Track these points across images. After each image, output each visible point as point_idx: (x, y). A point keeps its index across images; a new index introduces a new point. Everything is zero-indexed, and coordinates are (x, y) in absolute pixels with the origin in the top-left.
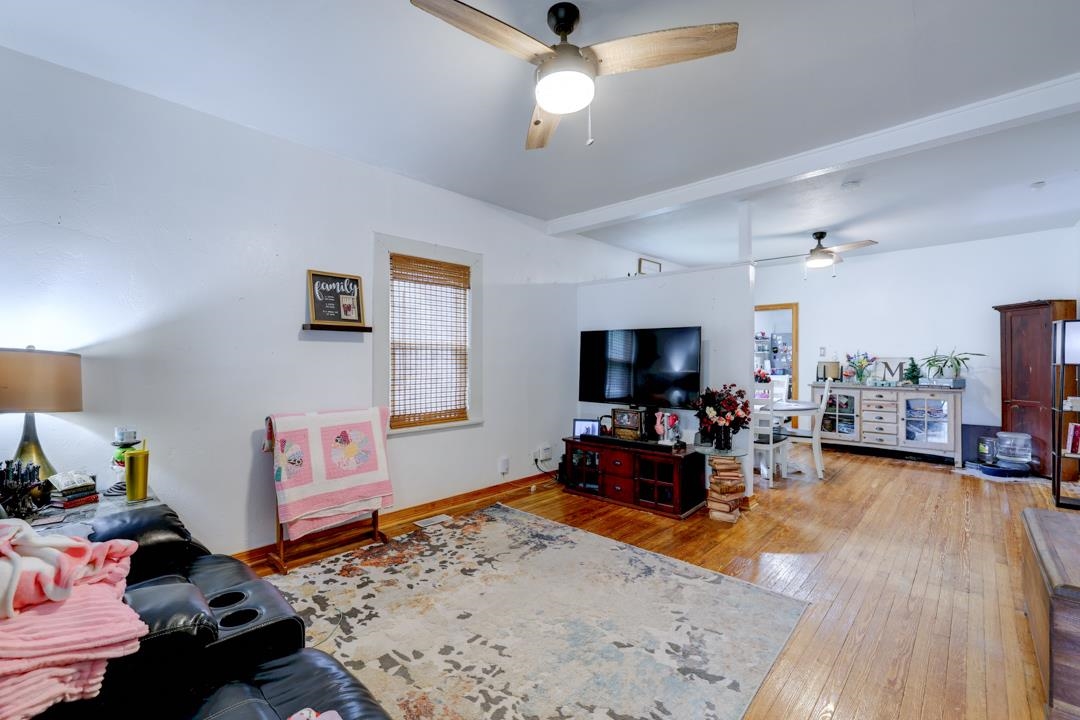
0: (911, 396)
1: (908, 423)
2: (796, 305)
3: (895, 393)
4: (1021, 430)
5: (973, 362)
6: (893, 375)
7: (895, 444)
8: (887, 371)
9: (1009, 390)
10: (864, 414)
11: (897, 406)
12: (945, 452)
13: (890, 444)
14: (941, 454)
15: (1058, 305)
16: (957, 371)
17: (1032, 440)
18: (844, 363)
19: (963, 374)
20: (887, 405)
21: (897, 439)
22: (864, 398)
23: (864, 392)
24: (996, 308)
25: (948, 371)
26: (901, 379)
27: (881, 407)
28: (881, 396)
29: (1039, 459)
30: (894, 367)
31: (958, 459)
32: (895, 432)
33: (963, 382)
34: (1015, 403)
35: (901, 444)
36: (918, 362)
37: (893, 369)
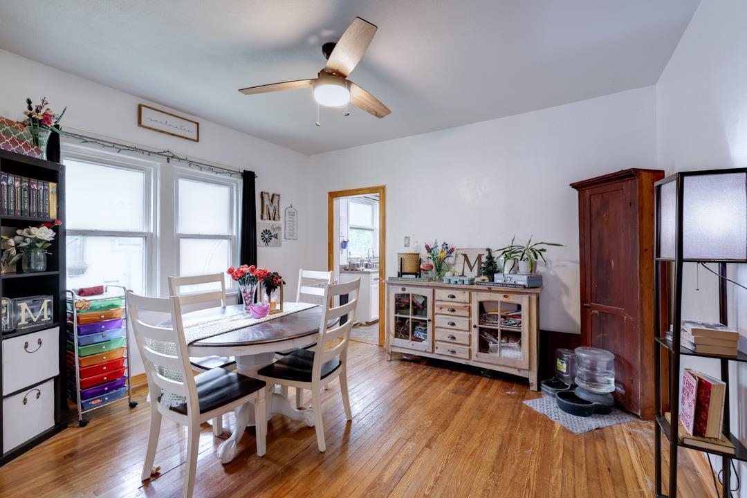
0: (484, 297)
1: (481, 331)
2: (383, 188)
3: (467, 293)
4: (602, 346)
5: (551, 253)
6: (471, 269)
7: (467, 357)
8: (466, 265)
9: (588, 289)
10: (437, 317)
11: (470, 310)
12: (519, 370)
13: (461, 357)
14: (514, 372)
15: (644, 176)
16: (533, 265)
17: (615, 359)
18: (424, 254)
19: (540, 269)
20: (460, 308)
21: (470, 350)
22: (436, 298)
23: (437, 291)
24: (574, 186)
25: (523, 266)
26: (479, 275)
27: (453, 310)
28: (453, 297)
29: (624, 387)
30: (472, 260)
31: (533, 378)
32: (468, 343)
33: (540, 278)
34: (595, 308)
35: (474, 357)
36: (495, 255)
37: (472, 262)
